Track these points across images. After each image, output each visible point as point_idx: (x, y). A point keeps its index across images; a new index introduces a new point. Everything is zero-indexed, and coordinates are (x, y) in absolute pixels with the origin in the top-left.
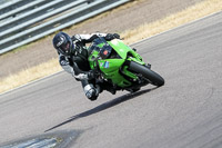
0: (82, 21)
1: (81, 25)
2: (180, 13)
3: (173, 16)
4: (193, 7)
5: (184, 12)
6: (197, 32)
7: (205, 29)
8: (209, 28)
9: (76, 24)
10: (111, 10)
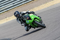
0: (11, 9)
1: (11, 10)
2: (38, 7)
3: (36, 8)
4: (42, 6)
5: (39, 7)
6: (42, 12)
7: (45, 12)
8: (46, 11)
9: (10, 10)
10: (19, 6)
